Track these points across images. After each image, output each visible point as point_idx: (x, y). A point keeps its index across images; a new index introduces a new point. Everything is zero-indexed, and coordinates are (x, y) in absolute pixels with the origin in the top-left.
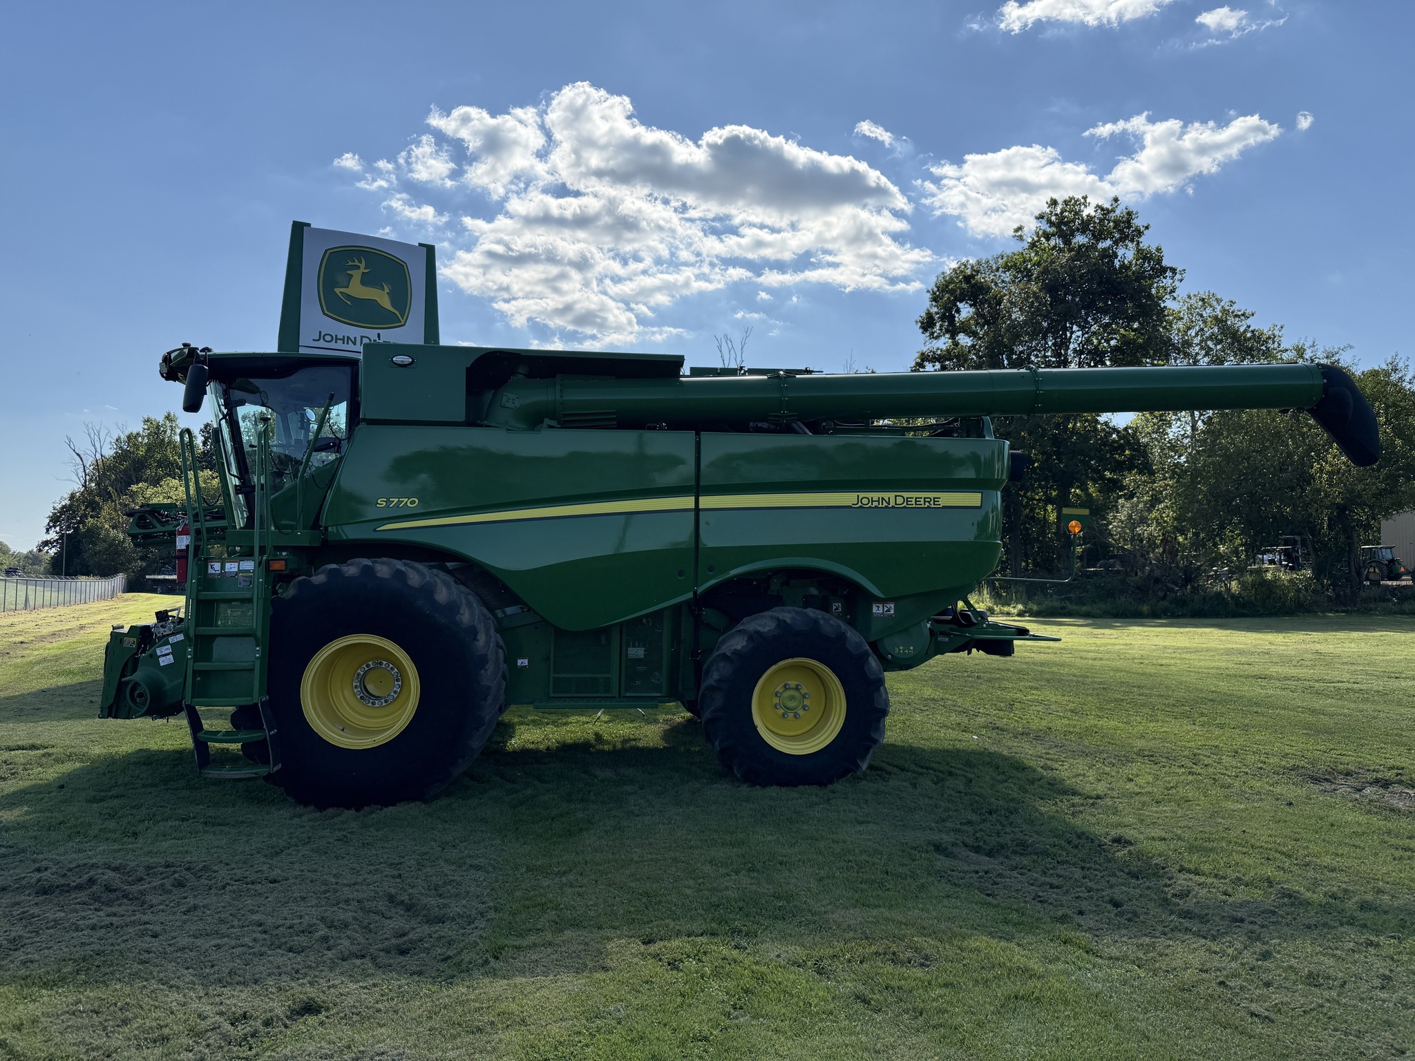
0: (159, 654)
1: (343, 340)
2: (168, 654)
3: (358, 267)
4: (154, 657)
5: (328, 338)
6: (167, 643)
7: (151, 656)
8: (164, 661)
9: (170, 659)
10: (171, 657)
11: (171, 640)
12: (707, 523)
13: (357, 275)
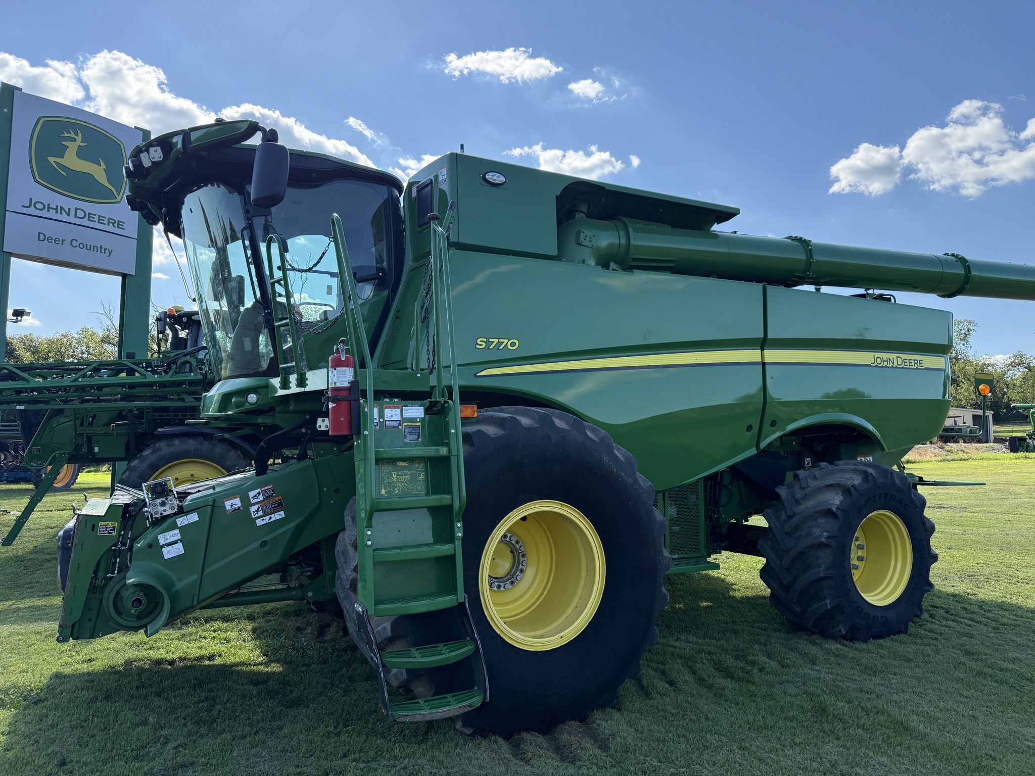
0: (162, 542)
1: (56, 209)
2: (176, 542)
3: (75, 140)
4: (154, 547)
5: (39, 206)
6: (174, 526)
7: (150, 546)
8: (169, 553)
9: (178, 549)
10: (180, 545)
11: (181, 521)
12: (772, 378)
13: (72, 148)
